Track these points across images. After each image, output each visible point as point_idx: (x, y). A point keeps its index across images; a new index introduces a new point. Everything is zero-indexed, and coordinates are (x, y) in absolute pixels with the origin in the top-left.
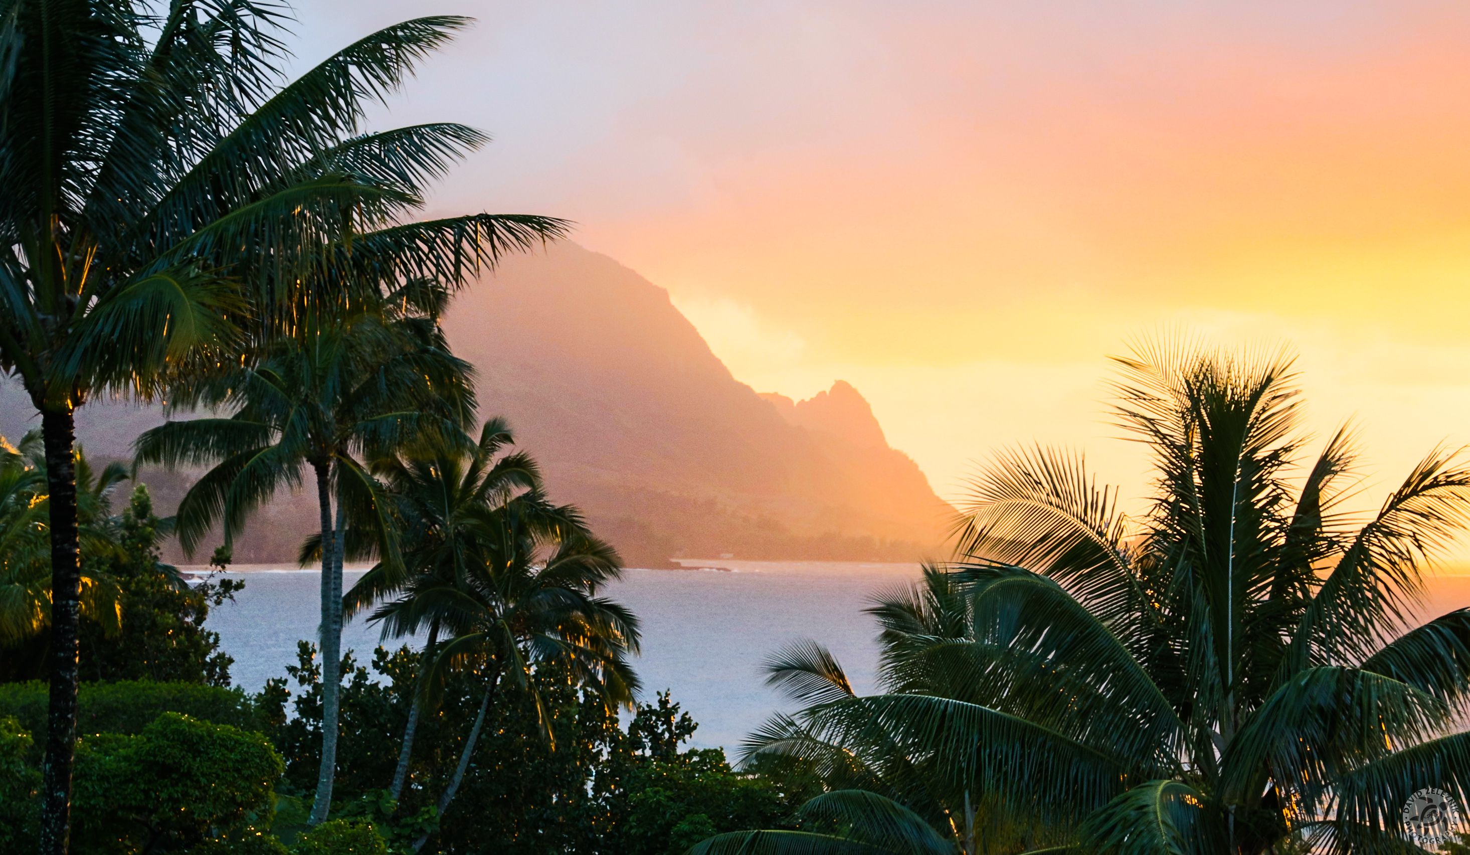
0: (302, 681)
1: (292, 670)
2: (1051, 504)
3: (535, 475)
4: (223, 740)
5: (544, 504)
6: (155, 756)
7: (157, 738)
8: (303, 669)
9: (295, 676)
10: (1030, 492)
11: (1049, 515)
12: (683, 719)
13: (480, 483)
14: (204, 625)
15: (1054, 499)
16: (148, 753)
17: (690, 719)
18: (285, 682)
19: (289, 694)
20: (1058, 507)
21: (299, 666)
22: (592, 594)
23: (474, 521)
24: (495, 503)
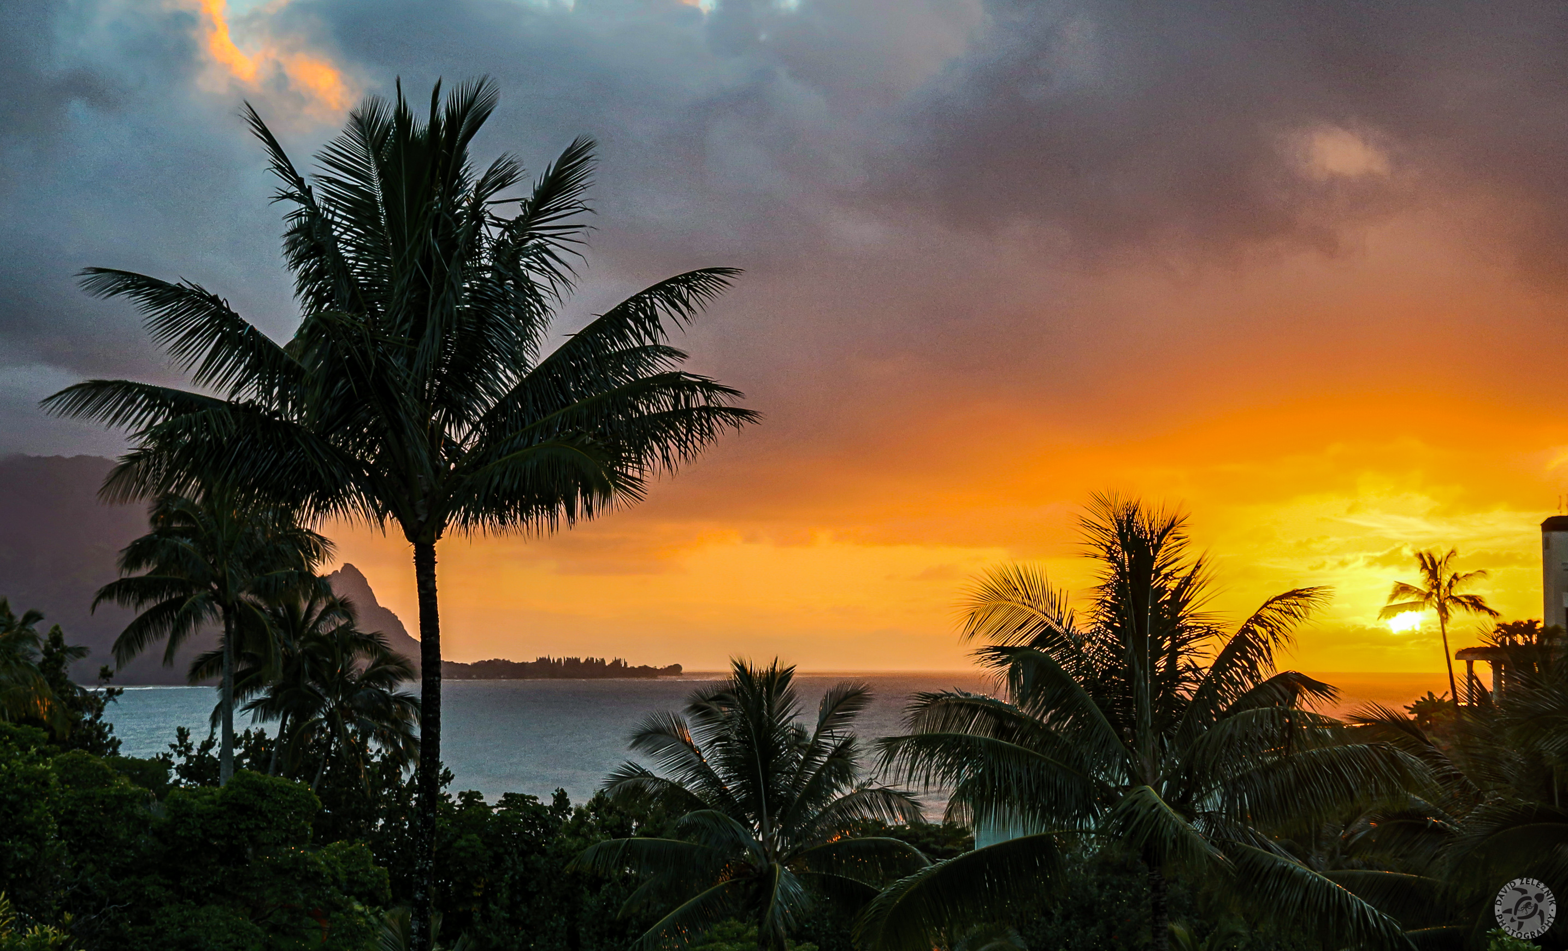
0: (180, 754)
1: (173, 746)
2: (1025, 604)
3: (354, 612)
4: (281, 787)
5: (355, 632)
6: (236, 799)
7: (237, 787)
8: (181, 745)
9: (175, 751)
10: (1011, 597)
11: (1023, 611)
12: (446, 771)
13: (315, 618)
14: (102, 718)
15: (1026, 601)
16: (232, 798)
17: (449, 772)
18: (171, 756)
19: (173, 764)
20: (1029, 606)
21: (178, 744)
22: (391, 690)
23: (313, 644)
24: (325, 629)
